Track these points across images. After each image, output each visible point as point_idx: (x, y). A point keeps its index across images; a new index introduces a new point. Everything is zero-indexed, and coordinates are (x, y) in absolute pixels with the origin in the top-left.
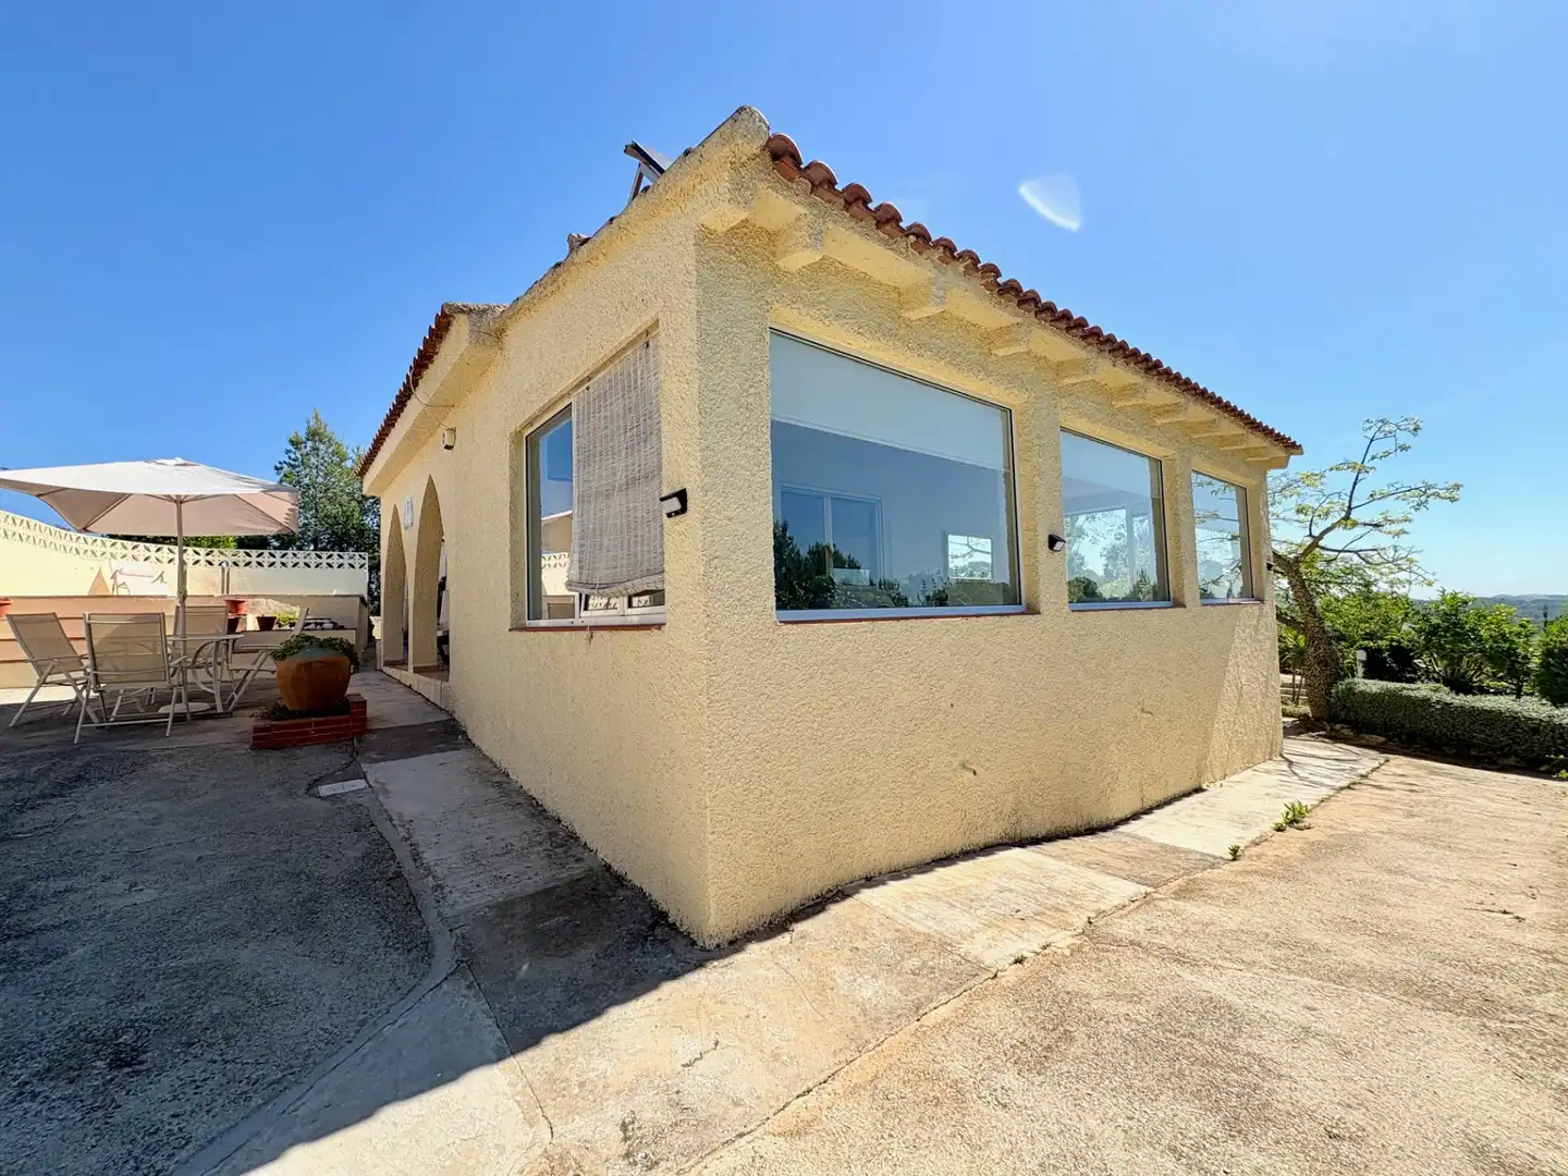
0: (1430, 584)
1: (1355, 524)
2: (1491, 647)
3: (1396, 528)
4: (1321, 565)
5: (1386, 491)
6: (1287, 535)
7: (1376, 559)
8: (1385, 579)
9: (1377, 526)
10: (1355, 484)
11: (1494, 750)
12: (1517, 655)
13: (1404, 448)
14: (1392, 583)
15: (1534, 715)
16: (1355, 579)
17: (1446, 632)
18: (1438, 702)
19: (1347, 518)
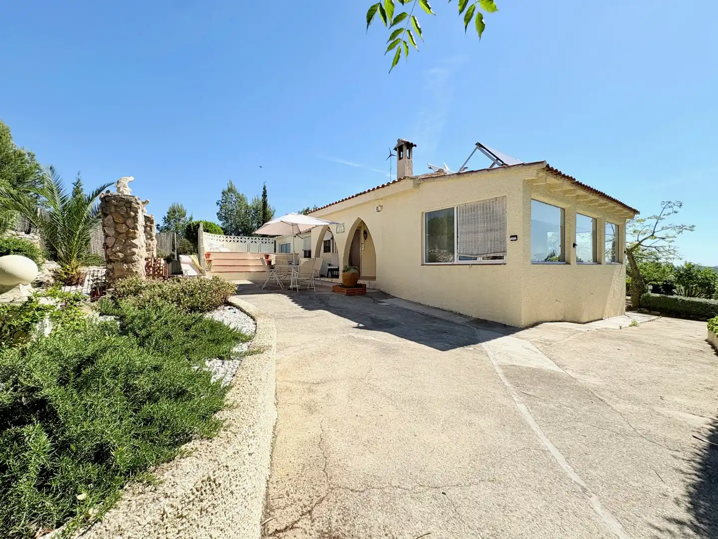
0: (681, 259)
1: (656, 238)
2: (701, 282)
3: (670, 239)
4: (640, 252)
5: (668, 227)
6: (630, 240)
7: (662, 249)
8: (664, 257)
9: (663, 239)
10: (656, 223)
11: (699, 315)
12: (711, 285)
13: (676, 212)
14: (667, 259)
15: (713, 303)
16: (653, 257)
17: (686, 276)
18: (680, 300)
19: (653, 235)
